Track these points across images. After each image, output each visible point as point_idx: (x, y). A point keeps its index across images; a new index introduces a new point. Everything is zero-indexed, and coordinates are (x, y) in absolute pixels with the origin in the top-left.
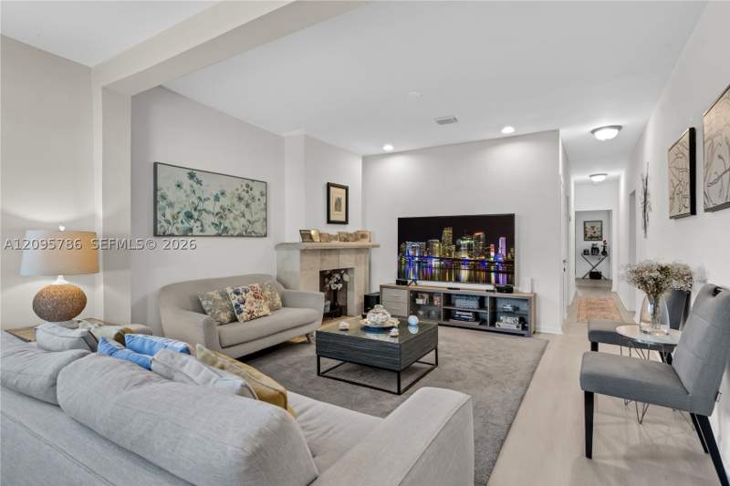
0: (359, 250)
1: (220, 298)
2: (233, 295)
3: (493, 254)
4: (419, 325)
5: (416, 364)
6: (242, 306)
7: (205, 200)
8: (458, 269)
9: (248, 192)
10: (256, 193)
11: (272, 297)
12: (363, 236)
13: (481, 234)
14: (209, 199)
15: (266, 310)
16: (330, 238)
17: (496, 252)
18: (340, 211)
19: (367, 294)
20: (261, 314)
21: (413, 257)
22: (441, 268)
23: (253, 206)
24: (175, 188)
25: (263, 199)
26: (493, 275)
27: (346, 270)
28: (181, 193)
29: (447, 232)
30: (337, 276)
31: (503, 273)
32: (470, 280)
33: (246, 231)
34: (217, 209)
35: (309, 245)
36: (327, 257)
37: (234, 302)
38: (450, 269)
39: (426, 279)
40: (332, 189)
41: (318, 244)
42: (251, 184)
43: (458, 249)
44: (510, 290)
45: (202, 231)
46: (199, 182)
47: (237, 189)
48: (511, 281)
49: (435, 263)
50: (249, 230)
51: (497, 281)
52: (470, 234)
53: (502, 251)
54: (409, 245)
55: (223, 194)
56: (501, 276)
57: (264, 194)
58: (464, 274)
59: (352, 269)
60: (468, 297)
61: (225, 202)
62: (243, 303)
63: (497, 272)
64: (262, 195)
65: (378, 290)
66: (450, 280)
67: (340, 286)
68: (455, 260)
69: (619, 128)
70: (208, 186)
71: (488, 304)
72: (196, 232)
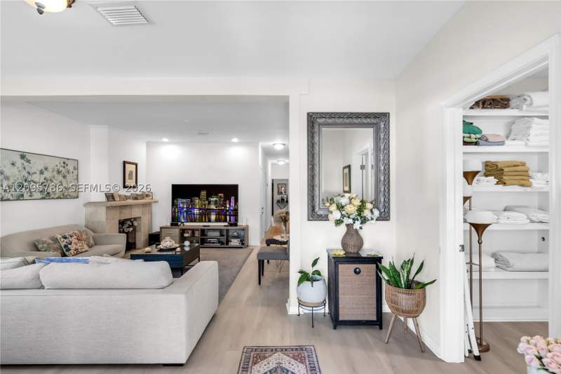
0: (144, 205)
1: (52, 242)
2: (62, 239)
3: (228, 206)
4: (190, 246)
5: (187, 267)
6: (69, 246)
7: (33, 173)
8: (209, 214)
9: (64, 167)
10: (70, 168)
11: (88, 238)
12: (147, 196)
13: (222, 195)
14: (35, 173)
15: (86, 248)
16: (126, 198)
17: (230, 205)
18: (132, 179)
19: (150, 233)
20: (83, 250)
21: (183, 208)
22: (200, 214)
23: (69, 177)
24: (9, 165)
25: (75, 172)
26: (228, 217)
27: (135, 219)
28: (15, 170)
29: (203, 193)
30: (129, 223)
31: (233, 215)
32: (217, 221)
33: (63, 195)
34: (42, 180)
35: (113, 203)
36: (124, 211)
37: (63, 244)
38: (205, 215)
39: (191, 221)
40: (127, 165)
41: (118, 202)
42: (67, 162)
43: (209, 203)
44: (236, 225)
45: (30, 196)
46: (28, 161)
47: (57, 166)
48: (236, 220)
49: (196, 211)
50: (66, 194)
51: (230, 221)
52: (216, 195)
53: (233, 204)
54: (180, 200)
55: (46, 169)
56: (232, 217)
57: (76, 168)
58: (213, 217)
59: (140, 218)
60: (214, 230)
61: (47, 174)
62: (70, 244)
63: (230, 215)
64: (75, 169)
65: (158, 230)
66: (205, 222)
67: (131, 229)
68: (208, 209)
69: (284, 145)
70: (35, 163)
71: (225, 233)
72: (26, 196)
